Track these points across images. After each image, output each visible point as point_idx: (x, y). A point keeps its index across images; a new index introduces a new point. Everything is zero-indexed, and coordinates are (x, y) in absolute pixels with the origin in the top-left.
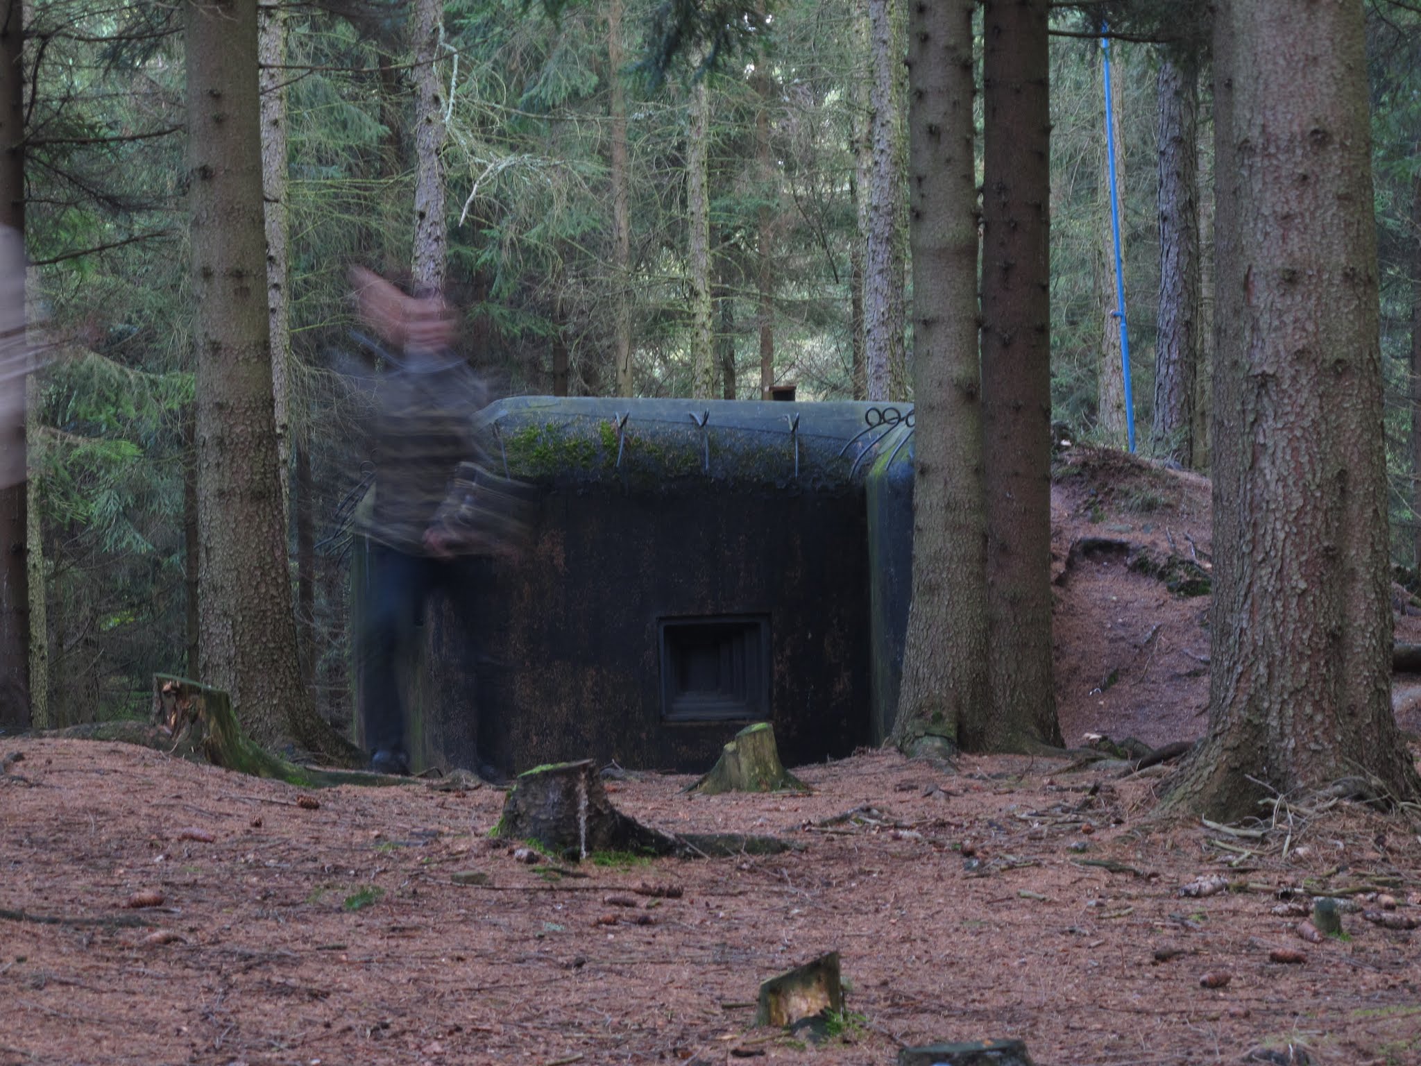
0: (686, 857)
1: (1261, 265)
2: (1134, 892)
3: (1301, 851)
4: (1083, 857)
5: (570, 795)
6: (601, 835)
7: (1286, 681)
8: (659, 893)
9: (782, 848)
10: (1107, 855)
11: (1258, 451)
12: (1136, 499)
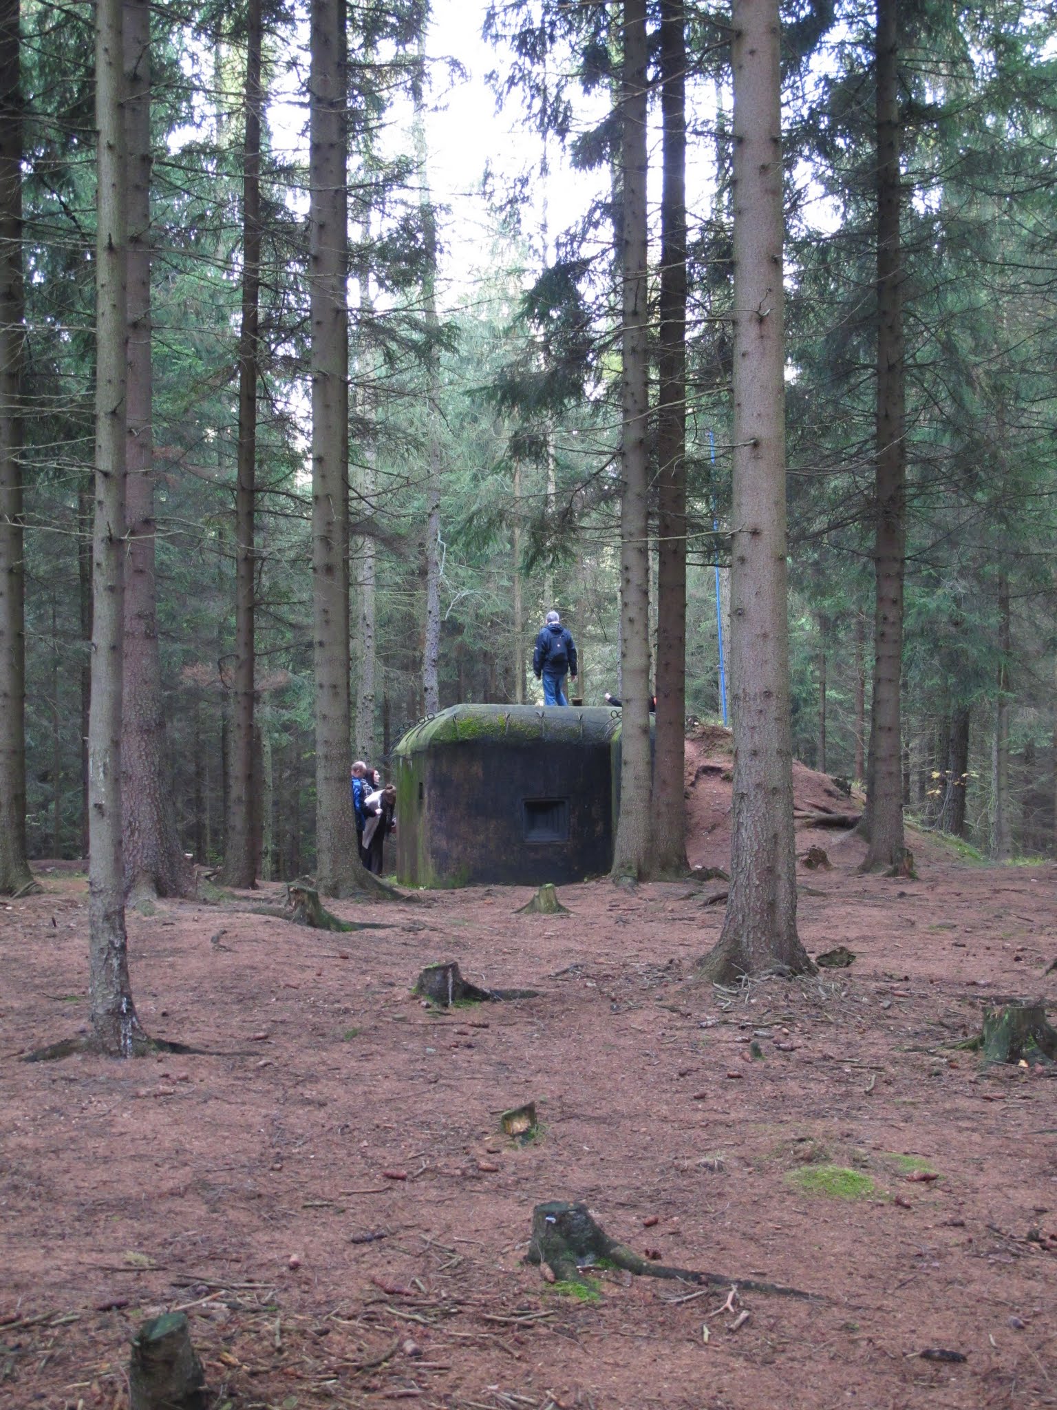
0: (494, 1001)
1: (742, 747)
2: (679, 1024)
3: (753, 1001)
4: (660, 1003)
5: (445, 977)
6: (458, 994)
7: (750, 923)
8: (479, 1026)
9: (535, 995)
10: (670, 1003)
11: (740, 825)
12: (726, 749)
